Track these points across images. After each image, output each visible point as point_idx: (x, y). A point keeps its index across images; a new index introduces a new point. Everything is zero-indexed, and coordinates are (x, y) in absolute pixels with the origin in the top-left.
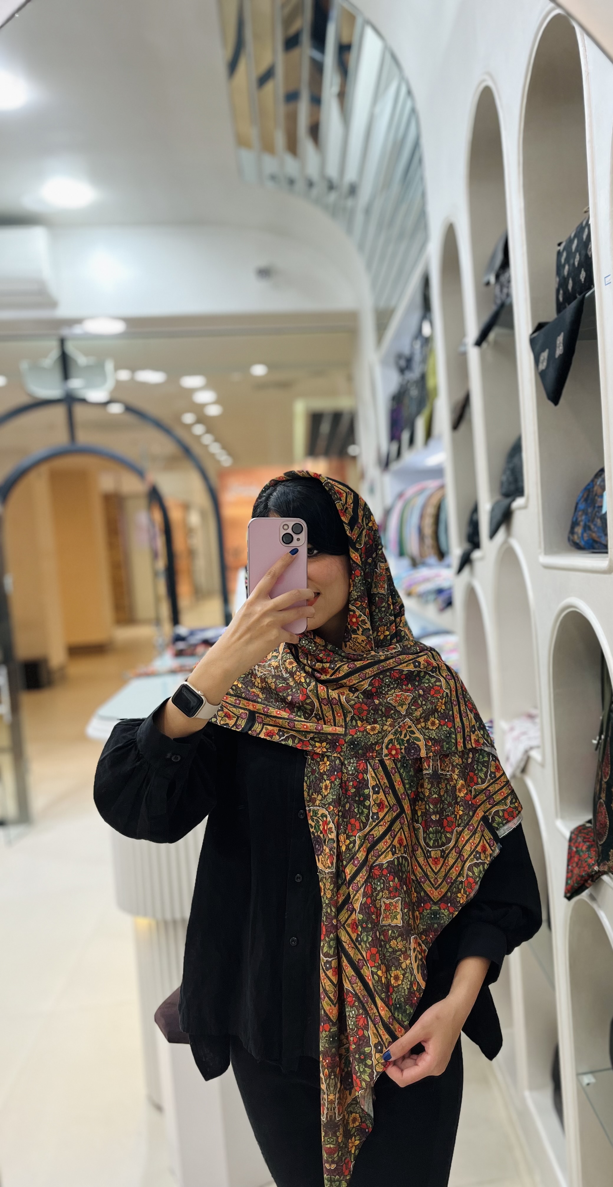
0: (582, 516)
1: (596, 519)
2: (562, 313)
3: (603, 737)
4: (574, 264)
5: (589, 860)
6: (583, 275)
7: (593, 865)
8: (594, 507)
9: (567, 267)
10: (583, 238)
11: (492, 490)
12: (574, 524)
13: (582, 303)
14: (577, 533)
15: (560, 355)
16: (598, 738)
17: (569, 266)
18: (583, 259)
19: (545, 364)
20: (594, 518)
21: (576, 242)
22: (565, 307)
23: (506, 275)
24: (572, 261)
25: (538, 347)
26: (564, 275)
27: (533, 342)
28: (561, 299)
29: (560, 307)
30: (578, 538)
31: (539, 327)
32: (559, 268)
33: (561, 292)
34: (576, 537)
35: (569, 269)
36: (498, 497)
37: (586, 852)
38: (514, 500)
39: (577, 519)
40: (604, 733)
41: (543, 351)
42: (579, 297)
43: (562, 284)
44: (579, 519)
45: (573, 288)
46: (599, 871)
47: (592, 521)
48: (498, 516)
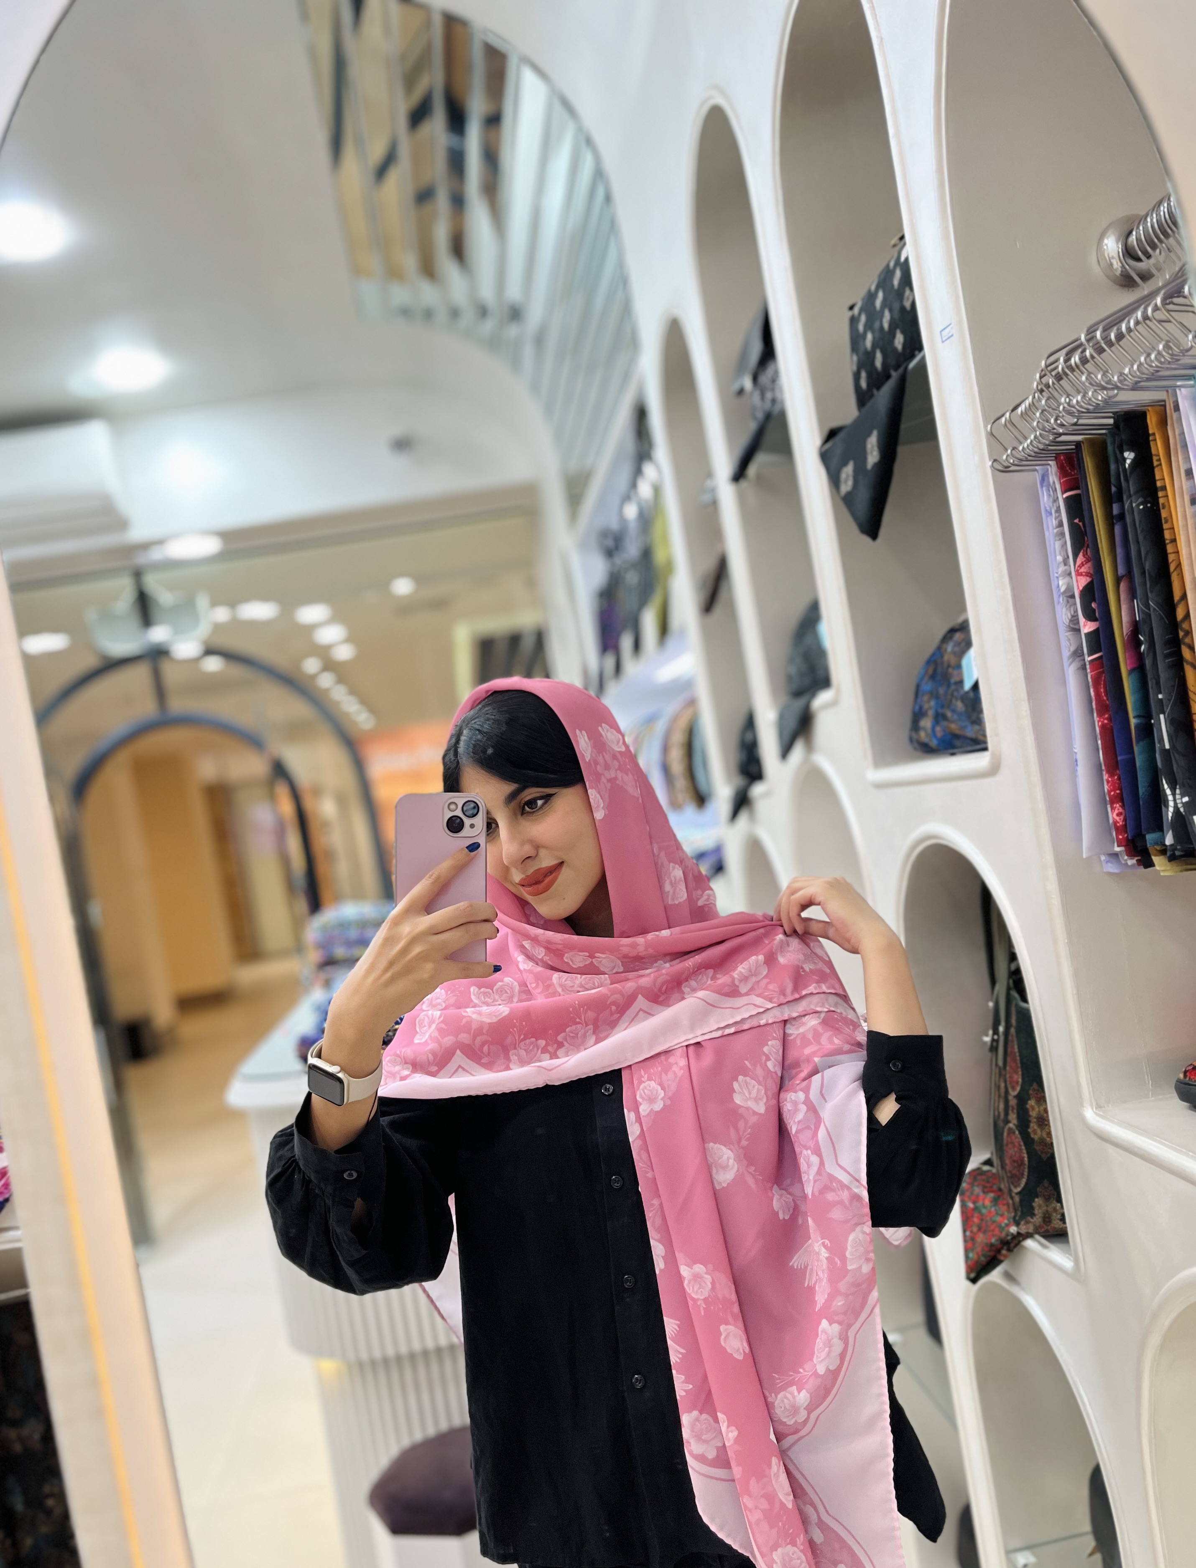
0: (929, 701)
1: (954, 701)
2: (869, 405)
3: (1001, 1029)
4: (882, 327)
5: (998, 1219)
6: (899, 340)
7: (1007, 1225)
8: (949, 685)
9: (869, 336)
10: (893, 285)
11: (774, 691)
12: (917, 716)
13: (903, 380)
14: (924, 729)
15: (876, 465)
16: (991, 1032)
17: (873, 332)
18: (896, 315)
19: (850, 483)
20: (951, 701)
21: (880, 295)
22: (872, 395)
23: (769, 371)
24: (877, 325)
25: (835, 461)
26: (866, 349)
27: (825, 457)
28: (864, 384)
29: (863, 398)
30: (927, 735)
31: (832, 434)
32: (856, 340)
33: (864, 375)
34: (922, 734)
35: (874, 338)
36: (784, 698)
37: (991, 1207)
38: (813, 695)
39: (921, 708)
40: (1003, 1023)
41: (845, 464)
42: (895, 375)
43: (865, 362)
44: (926, 706)
45: (884, 364)
46: (1019, 1233)
47: (949, 706)
48: (792, 723)
